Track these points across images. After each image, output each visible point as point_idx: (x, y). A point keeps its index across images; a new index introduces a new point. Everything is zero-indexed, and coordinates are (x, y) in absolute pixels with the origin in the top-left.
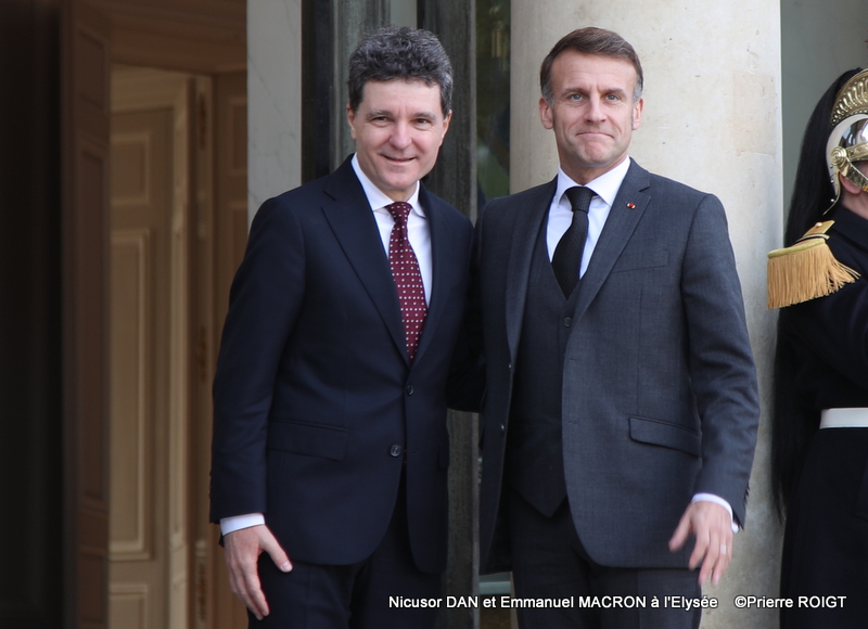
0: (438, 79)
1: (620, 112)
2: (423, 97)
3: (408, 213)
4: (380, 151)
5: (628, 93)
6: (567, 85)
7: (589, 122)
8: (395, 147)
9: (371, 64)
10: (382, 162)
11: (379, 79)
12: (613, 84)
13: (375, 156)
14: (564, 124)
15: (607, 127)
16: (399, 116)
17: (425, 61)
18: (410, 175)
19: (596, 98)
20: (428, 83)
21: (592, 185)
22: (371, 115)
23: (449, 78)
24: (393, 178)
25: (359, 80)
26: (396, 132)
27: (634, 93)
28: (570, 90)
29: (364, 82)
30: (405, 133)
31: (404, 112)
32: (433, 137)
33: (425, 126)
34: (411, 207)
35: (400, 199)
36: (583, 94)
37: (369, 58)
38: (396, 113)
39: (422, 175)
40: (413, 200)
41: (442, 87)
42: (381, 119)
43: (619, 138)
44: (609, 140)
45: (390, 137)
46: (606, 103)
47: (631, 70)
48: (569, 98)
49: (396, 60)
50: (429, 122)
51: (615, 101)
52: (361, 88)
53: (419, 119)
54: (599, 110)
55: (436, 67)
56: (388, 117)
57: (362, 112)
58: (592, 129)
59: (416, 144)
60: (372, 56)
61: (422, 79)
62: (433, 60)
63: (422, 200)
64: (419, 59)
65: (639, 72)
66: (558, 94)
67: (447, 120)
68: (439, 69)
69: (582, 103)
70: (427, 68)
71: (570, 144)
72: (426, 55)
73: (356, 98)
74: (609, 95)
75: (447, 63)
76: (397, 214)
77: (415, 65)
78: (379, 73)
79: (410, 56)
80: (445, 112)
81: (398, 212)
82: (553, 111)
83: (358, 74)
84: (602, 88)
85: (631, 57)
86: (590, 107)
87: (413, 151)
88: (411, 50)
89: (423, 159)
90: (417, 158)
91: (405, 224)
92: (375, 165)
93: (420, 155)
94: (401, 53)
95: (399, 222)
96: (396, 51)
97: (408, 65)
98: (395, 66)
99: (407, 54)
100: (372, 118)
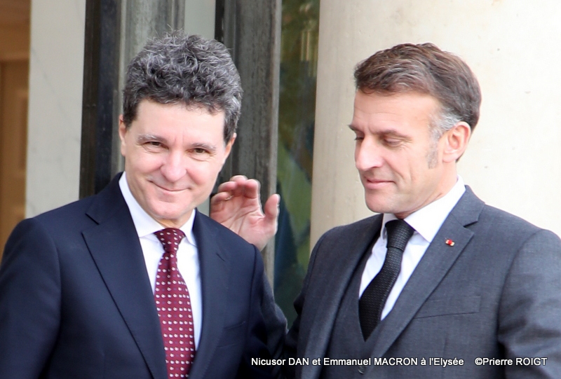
0: (224, 105)
3: (179, 241)
4: (150, 178)
9: (150, 81)
10: (152, 191)
11: (156, 99)
16: (174, 145)
17: (212, 85)
20: (211, 110)
22: (144, 139)
23: (235, 103)
24: (161, 207)
25: (135, 96)
26: (169, 161)
29: (139, 99)
30: (179, 164)
31: (180, 142)
32: (209, 168)
33: (203, 156)
34: (183, 235)
35: (172, 226)
38: (171, 141)
39: (194, 205)
40: (187, 227)
41: (227, 114)
42: (155, 143)
45: (162, 165)
49: (178, 82)
50: (207, 152)
52: (136, 106)
53: (199, 149)
55: (223, 92)
56: (161, 143)
59: (191, 176)
60: (153, 71)
61: (205, 105)
62: (220, 84)
64: (204, 83)
67: (230, 144)
68: (226, 94)
70: (213, 93)
72: (213, 78)
76: (166, 242)
77: (199, 90)
78: (158, 94)
79: (194, 79)
83: (136, 89)
87: (187, 183)
88: (196, 71)
89: (197, 190)
90: (190, 189)
91: (174, 253)
92: (143, 191)
93: (193, 185)
94: (185, 74)
95: (169, 250)
96: (180, 69)
97: (191, 88)
98: (177, 88)
99: (192, 75)
100: (145, 142)
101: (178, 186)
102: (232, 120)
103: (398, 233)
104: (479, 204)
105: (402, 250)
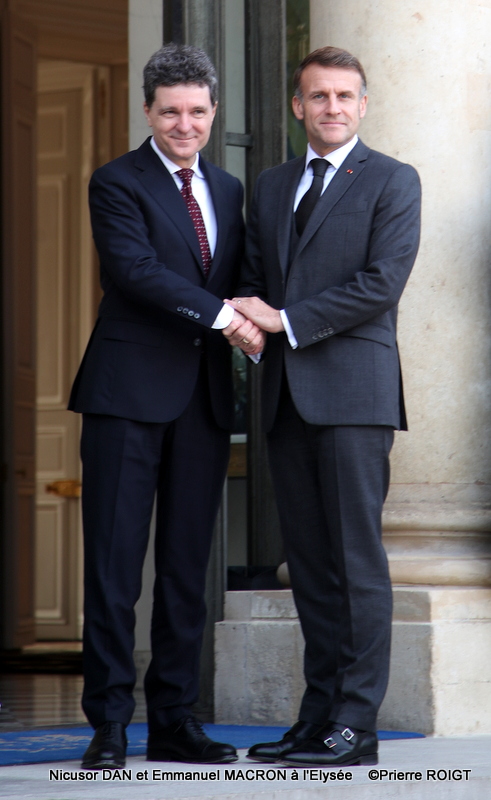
0: (207, 82)
1: (351, 107)
2: (197, 95)
3: (192, 176)
4: (170, 134)
5: (356, 93)
6: (313, 89)
7: (329, 115)
8: (181, 132)
9: (160, 75)
10: (172, 142)
11: (166, 84)
12: (345, 88)
13: (166, 137)
14: (311, 116)
15: (341, 118)
16: (182, 110)
17: (198, 70)
18: (192, 148)
19: (333, 97)
20: (201, 85)
21: (329, 158)
22: (162, 110)
23: (214, 80)
24: (180, 151)
25: (152, 85)
26: (181, 122)
27: (360, 93)
28: (315, 93)
29: (155, 87)
30: (187, 123)
31: (185, 107)
32: (205, 122)
33: (201, 115)
34: (192, 172)
35: (185, 166)
36: (324, 95)
37: (159, 71)
38: (179, 108)
39: (200, 148)
40: (195, 167)
41: (210, 87)
42: (171, 112)
43: (351, 125)
44: (343, 127)
45: (176, 125)
46: (341, 100)
47: (357, 77)
48: (314, 97)
49: (177, 71)
50: (202, 112)
51: (346, 99)
52: (153, 92)
53: (197, 110)
54: (336, 106)
55: (205, 74)
56: (174, 111)
57: (155, 108)
58: (332, 120)
59: (196, 129)
60: (160, 68)
61: (196, 82)
62: (203, 69)
63: (202, 166)
64: (193, 69)
66: (307, 95)
67: (215, 108)
68: (208, 75)
69: (324, 101)
70: (199, 75)
71: (316, 130)
72: (198, 66)
73: (150, 99)
74: (342, 95)
75: (212, 69)
76: (183, 177)
77: (191, 73)
78: (166, 81)
79: (187, 67)
80: (213, 104)
81: (186, 175)
82: (304, 107)
83: (151, 82)
84: (338, 91)
85: (359, 68)
86: (329, 104)
87: (193, 133)
88: (187, 63)
89: (201, 137)
90: (196, 137)
91: (190, 184)
92: (167, 144)
93: (199, 135)
94: (181, 65)
95: (186, 183)
96: (177, 64)
97: (186, 74)
98: (177, 75)
99: (185, 66)
100: (163, 112)
101: (189, 135)
102: (214, 91)
103: (320, 166)
104: (367, 149)
105: (323, 177)
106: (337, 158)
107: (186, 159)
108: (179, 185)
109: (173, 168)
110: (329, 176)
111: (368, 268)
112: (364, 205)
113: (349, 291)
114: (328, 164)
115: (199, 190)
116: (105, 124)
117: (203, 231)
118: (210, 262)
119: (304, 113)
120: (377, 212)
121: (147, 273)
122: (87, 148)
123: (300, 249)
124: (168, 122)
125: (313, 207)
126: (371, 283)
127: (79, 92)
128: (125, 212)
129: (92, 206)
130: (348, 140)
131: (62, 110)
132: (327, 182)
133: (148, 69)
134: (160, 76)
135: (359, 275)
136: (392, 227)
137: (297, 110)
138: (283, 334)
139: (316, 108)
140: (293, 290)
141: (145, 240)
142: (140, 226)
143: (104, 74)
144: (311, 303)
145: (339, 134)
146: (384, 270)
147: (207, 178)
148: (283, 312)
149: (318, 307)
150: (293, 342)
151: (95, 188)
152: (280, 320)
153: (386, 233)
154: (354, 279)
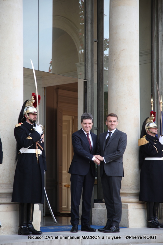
0: (91, 119)
1: (116, 123)
2: (90, 121)
4: (85, 127)
6: (109, 120)
7: (112, 124)
8: (87, 127)
11: (85, 119)
12: (115, 120)
15: (114, 125)
18: (89, 130)
19: (113, 122)
20: (90, 119)
21: (111, 132)
24: (87, 130)
27: (117, 121)
30: (88, 125)
31: (88, 123)
32: (91, 125)
36: (111, 121)
40: (89, 133)
47: (117, 118)
49: (87, 117)
53: (90, 123)
54: (113, 123)
55: (91, 117)
56: (86, 124)
57: (83, 123)
59: (89, 126)
63: (90, 133)
64: (89, 117)
65: (118, 118)
67: (93, 124)
71: (110, 127)
73: (82, 121)
74: (114, 121)
81: (88, 134)
85: (117, 117)
86: (112, 123)
87: (89, 127)
92: (85, 129)
100: (84, 124)
102: (93, 120)
103: (110, 133)
104: (118, 130)
105: (111, 135)
106: (113, 132)
107: (88, 132)
108: (87, 136)
109: (86, 133)
110: (112, 135)
111: (118, 150)
112: (117, 140)
113: (114, 154)
114: (112, 133)
115: (90, 137)
116: (74, 126)
117: (91, 144)
118: (92, 149)
119: (108, 124)
120: (119, 141)
121: (81, 151)
122: (71, 130)
123: (107, 146)
124: (85, 125)
125: (109, 140)
126: (118, 152)
127: (70, 120)
128: (78, 140)
129: (72, 139)
130: (115, 129)
131: (67, 123)
132: (111, 136)
133: (82, 117)
134: (83, 118)
135: (116, 151)
136: (122, 143)
137: (106, 124)
138: (104, 161)
139: (110, 123)
140: (105, 153)
141: (81, 145)
142: (80, 143)
143: (73, 117)
144: (108, 156)
145: (114, 127)
146: (120, 150)
147: (91, 135)
148: (103, 157)
149: (109, 156)
150: (105, 162)
151: (73, 137)
152: (103, 159)
153: (121, 144)
154: (115, 152)
